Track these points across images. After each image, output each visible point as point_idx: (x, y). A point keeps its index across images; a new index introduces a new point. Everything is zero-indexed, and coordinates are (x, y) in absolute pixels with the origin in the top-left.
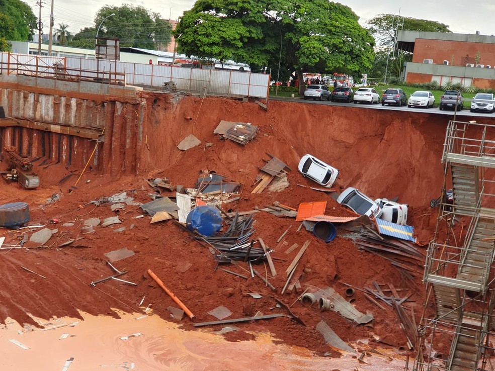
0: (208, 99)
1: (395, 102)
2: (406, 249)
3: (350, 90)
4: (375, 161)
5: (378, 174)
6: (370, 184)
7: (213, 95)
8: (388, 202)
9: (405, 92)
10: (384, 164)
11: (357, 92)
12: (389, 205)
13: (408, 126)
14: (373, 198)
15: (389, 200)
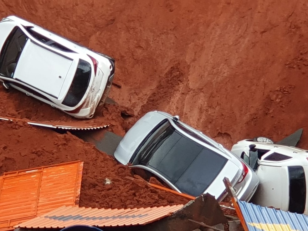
4: (222, 20)
5: (234, 63)
6: (212, 96)
8: (273, 149)
10: (251, 29)
12: (276, 157)
14: (225, 140)
15: (276, 142)
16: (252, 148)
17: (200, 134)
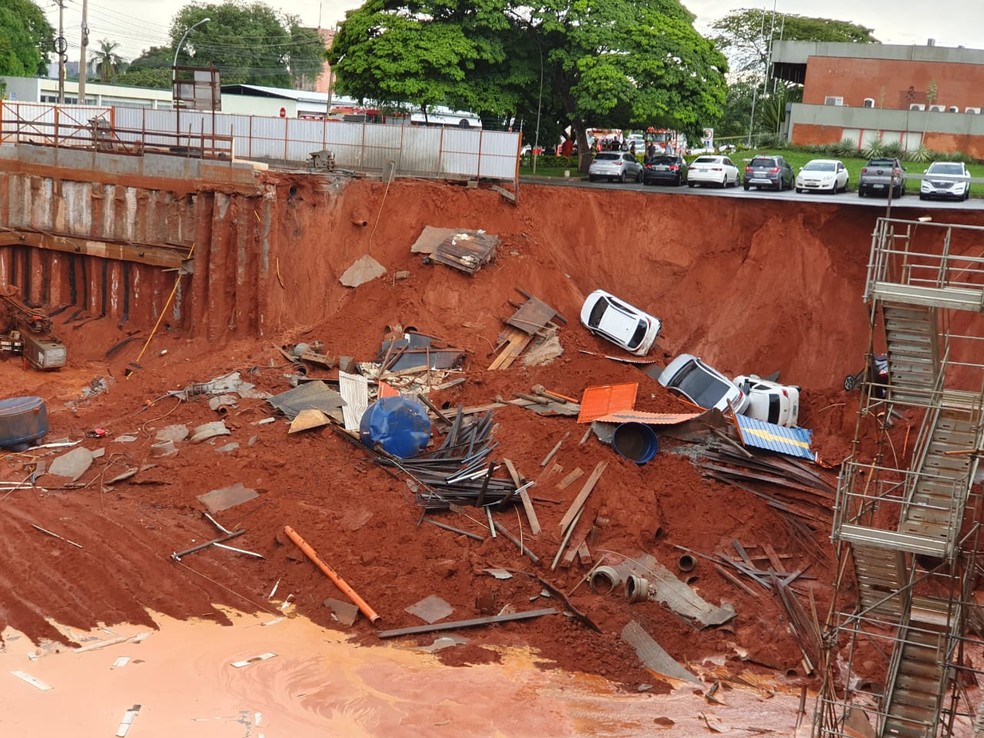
0: (398, 183)
1: (770, 182)
2: (797, 476)
3: (681, 162)
4: (732, 299)
5: (738, 327)
6: (722, 347)
7: (409, 176)
8: (760, 382)
9: (790, 163)
10: (751, 306)
11: (694, 165)
12: (761, 388)
13: (797, 230)
14: (730, 375)
15: (762, 378)
16: (747, 381)
17: (714, 370)
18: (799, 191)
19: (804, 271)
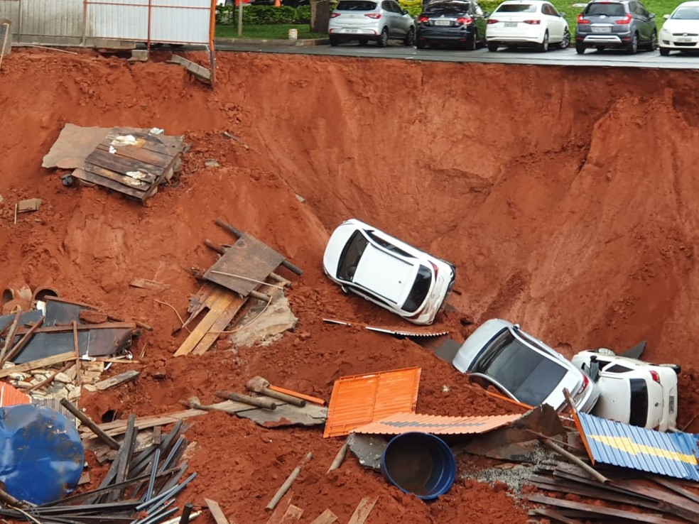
0: (17, 56)
1: (618, 40)
2: (679, 509)
3: (474, 12)
4: (565, 229)
5: (576, 273)
6: (553, 306)
7: (34, 44)
8: (615, 361)
9: (648, 9)
10: (595, 239)
11: (495, 15)
12: (618, 369)
13: (663, 111)
14: (566, 350)
15: (617, 354)
16: (593, 359)
17: (541, 344)
18: (665, 52)
19: (677, 179)
